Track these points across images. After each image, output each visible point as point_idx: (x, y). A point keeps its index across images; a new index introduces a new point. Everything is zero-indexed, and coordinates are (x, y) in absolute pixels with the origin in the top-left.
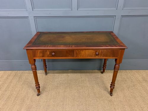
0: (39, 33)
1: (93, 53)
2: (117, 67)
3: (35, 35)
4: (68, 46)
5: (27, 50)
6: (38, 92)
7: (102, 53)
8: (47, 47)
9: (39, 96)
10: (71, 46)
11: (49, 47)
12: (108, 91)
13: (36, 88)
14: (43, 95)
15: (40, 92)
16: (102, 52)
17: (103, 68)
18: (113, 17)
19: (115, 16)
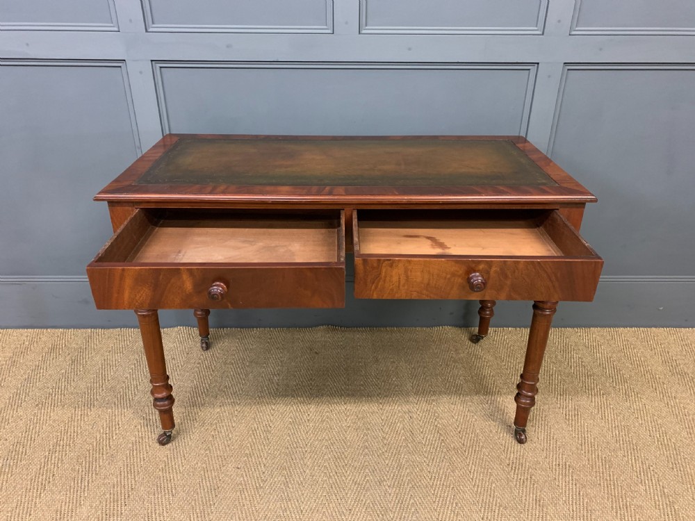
0: (175, 139)
3: (155, 147)
4: (315, 189)
5: (112, 203)
6: (164, 427)
8: (211, 193)
9: (168, 446)
10: (328, 188)
11: (224, 193)
12: (504, 422)
13: (155, 406)
14: (189, 443)
15: (173, 426)
17: (479, 313)
18: (528, 71)
19: (536, 65)
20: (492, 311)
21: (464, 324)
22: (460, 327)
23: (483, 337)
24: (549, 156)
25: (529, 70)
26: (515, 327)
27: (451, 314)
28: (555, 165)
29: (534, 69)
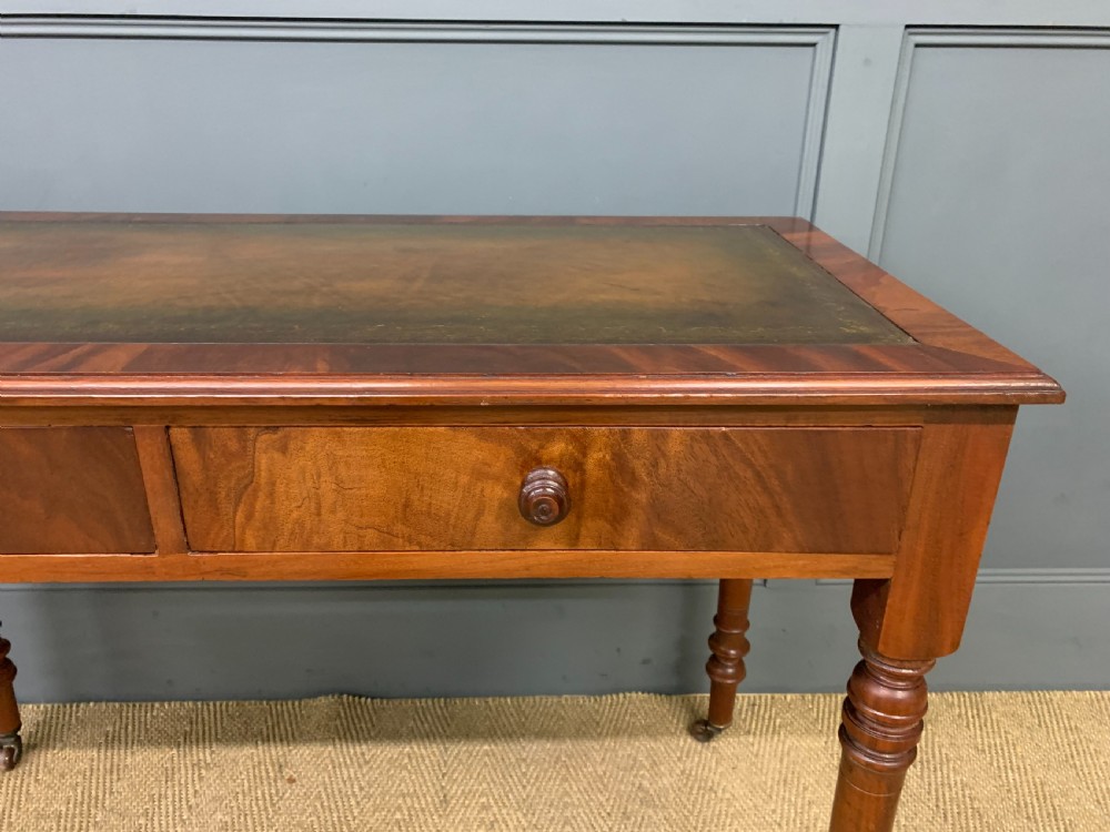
1: (479, 474)
2: (892, 706)
7: (634, 481)
10: (79, 351)
16: (620, 466)
17: (709, 670)
18: (811, 49)
19: (833, 31)
20: (740, 666)
21: (677, 687)
22: (669, 694)
23: (720, 730)
24: (875, 260)
25: (814, 45)
26: (802, 691)
27: (645, 662)
28: (895, 282)
29: (824, 41)
